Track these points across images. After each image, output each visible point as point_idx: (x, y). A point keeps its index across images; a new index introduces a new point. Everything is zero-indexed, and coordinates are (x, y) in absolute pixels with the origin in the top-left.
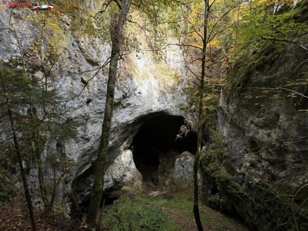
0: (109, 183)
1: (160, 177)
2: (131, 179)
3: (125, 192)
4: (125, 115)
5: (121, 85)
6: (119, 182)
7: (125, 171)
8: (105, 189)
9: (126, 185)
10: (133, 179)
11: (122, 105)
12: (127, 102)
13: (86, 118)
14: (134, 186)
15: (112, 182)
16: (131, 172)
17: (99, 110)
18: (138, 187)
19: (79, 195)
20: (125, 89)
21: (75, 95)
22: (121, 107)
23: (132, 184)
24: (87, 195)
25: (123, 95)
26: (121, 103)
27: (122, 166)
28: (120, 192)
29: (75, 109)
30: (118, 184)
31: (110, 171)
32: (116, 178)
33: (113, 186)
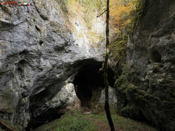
0: (58, 103)
1: (92, 103)
2: (72, 102)
3: (68, 110)
4: (67, 58)
5: (63, 35)
6: (64, 103)
7: (68, 96)
8: (55, 107)
9: (69, 106)
10: (74, 102)
11: (65, 50)
12: (69, 49)
13: (39, 53)
14: (75, 107)
15: (59, 102)
16: (73, 97)
17: (49, 50)
18: (77, 108)
19: (38, 110)
20: (66, 39)
21: (30, 35)
22: (65, 52)
23: (73, 105)
24: (43, 110)
25: (65, 43)
26: (64, 49)
27: (66, 92)
28: (65, 110)
29: (31, 45)
30: (64, 104)
31: (58, 95)
32: (62, 100)
33: (61, 105)
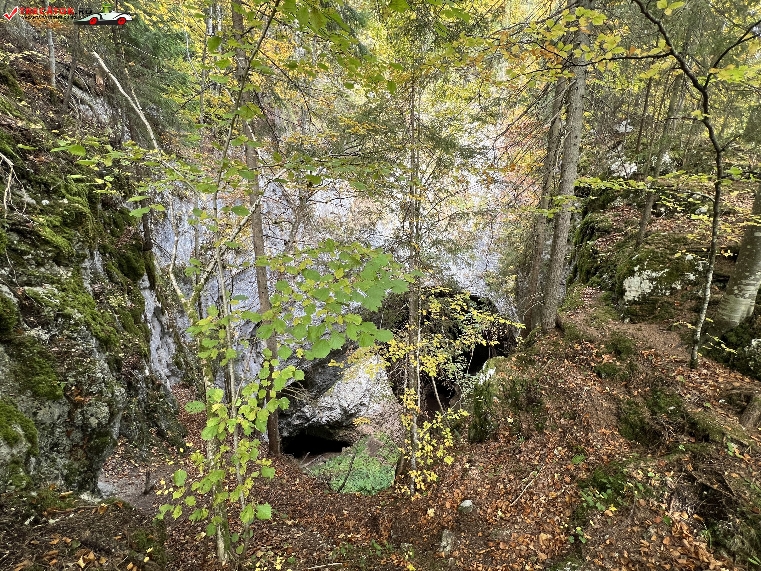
0: (334, 413)
2: (378, 414)
3: (364, 435)
6: (352, 415)
8: (327, 421)
10: (381, 415)
14: (384, 429)
15: (338, 411)
23: (380, 424)
24: (296, 426)
27: (357, 385)
28: (355, 434)
30: (350, 418)
31: (336, 390)
32: (347, 405)
33: (341, 419)
